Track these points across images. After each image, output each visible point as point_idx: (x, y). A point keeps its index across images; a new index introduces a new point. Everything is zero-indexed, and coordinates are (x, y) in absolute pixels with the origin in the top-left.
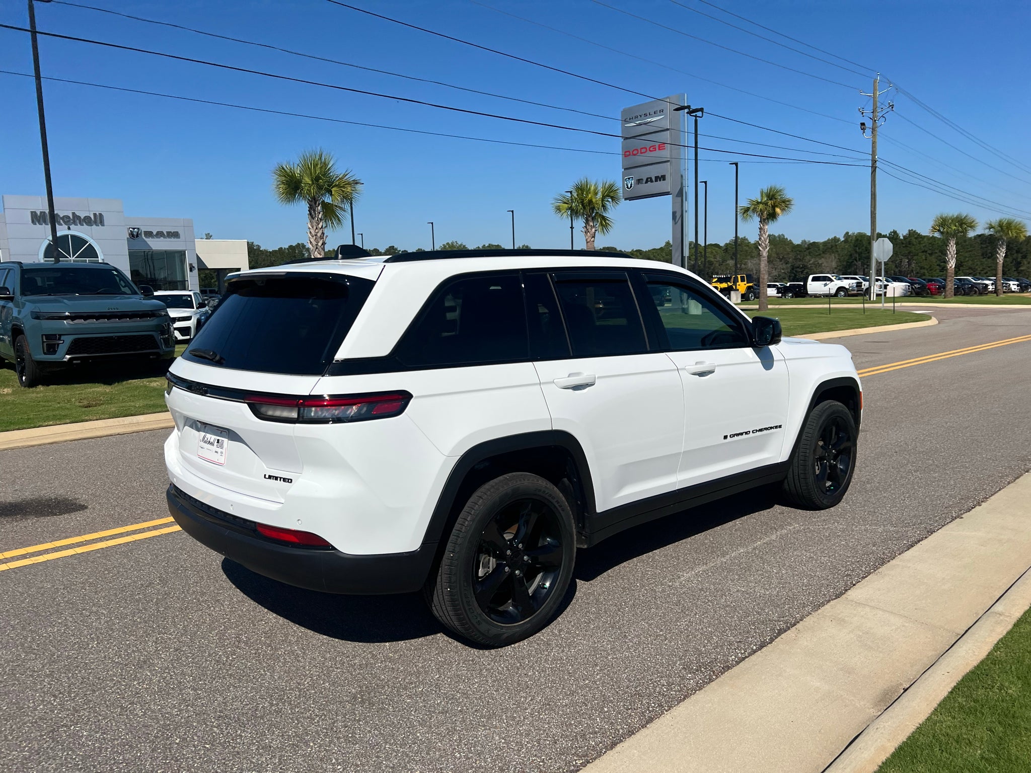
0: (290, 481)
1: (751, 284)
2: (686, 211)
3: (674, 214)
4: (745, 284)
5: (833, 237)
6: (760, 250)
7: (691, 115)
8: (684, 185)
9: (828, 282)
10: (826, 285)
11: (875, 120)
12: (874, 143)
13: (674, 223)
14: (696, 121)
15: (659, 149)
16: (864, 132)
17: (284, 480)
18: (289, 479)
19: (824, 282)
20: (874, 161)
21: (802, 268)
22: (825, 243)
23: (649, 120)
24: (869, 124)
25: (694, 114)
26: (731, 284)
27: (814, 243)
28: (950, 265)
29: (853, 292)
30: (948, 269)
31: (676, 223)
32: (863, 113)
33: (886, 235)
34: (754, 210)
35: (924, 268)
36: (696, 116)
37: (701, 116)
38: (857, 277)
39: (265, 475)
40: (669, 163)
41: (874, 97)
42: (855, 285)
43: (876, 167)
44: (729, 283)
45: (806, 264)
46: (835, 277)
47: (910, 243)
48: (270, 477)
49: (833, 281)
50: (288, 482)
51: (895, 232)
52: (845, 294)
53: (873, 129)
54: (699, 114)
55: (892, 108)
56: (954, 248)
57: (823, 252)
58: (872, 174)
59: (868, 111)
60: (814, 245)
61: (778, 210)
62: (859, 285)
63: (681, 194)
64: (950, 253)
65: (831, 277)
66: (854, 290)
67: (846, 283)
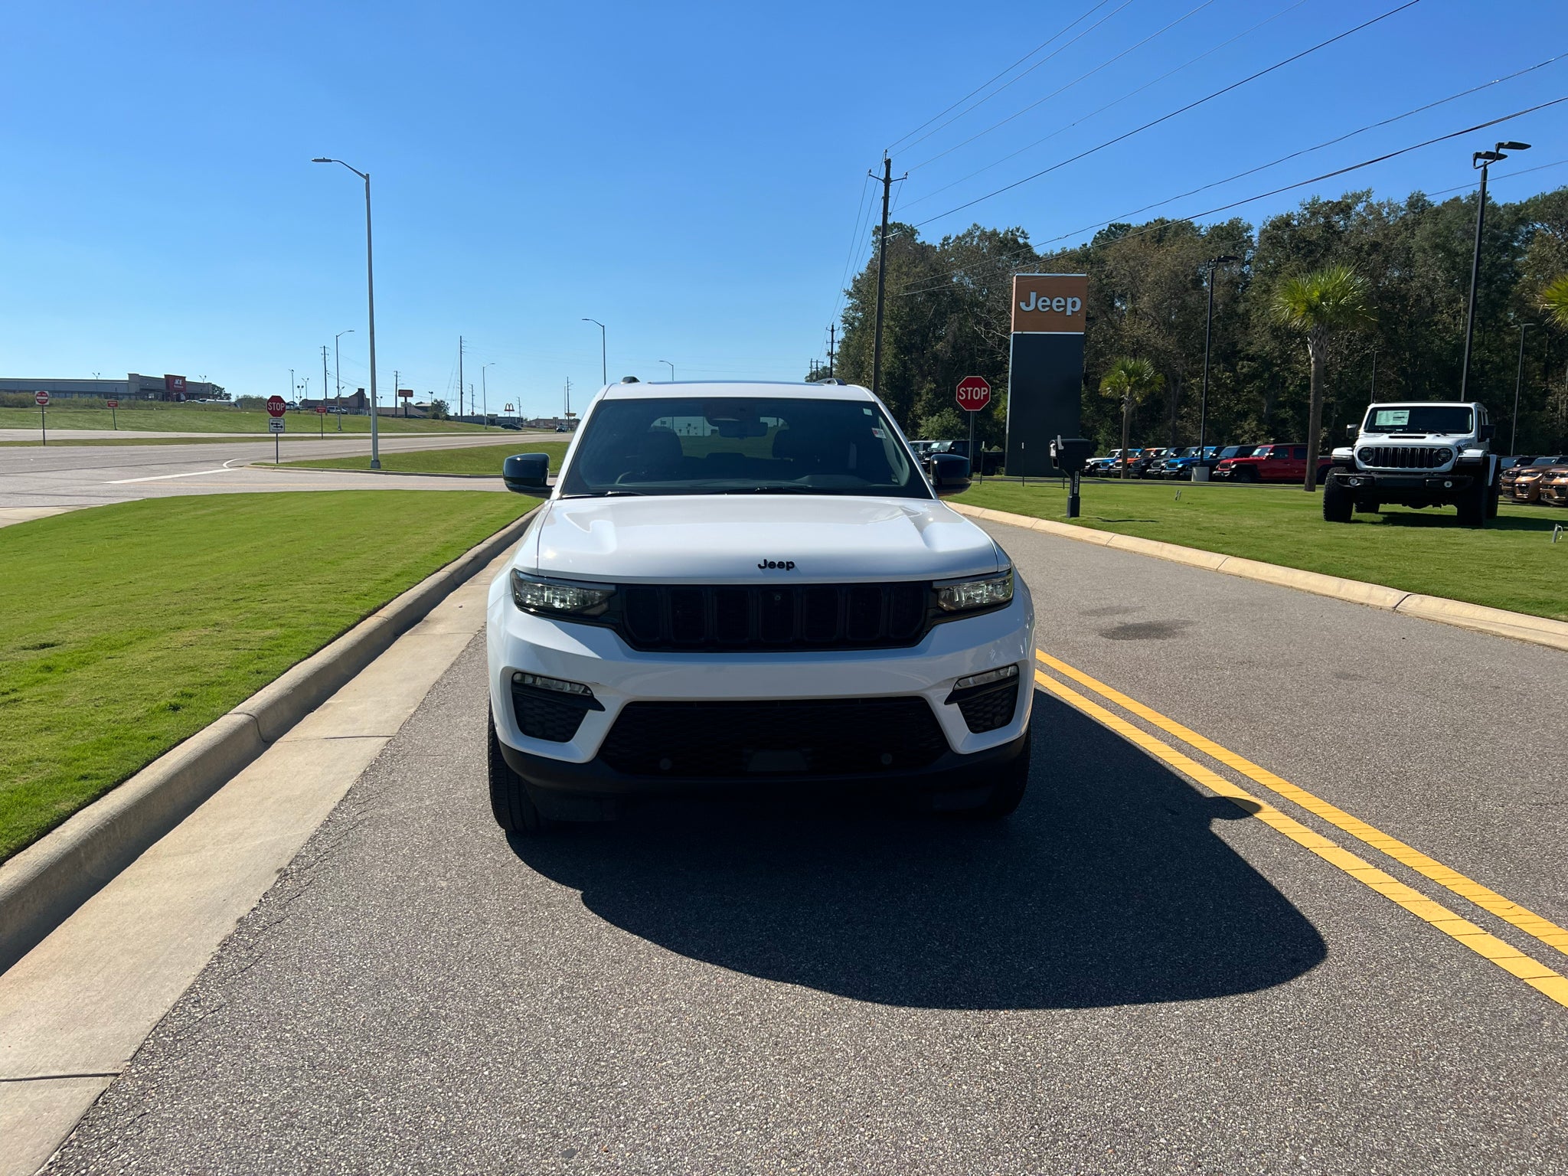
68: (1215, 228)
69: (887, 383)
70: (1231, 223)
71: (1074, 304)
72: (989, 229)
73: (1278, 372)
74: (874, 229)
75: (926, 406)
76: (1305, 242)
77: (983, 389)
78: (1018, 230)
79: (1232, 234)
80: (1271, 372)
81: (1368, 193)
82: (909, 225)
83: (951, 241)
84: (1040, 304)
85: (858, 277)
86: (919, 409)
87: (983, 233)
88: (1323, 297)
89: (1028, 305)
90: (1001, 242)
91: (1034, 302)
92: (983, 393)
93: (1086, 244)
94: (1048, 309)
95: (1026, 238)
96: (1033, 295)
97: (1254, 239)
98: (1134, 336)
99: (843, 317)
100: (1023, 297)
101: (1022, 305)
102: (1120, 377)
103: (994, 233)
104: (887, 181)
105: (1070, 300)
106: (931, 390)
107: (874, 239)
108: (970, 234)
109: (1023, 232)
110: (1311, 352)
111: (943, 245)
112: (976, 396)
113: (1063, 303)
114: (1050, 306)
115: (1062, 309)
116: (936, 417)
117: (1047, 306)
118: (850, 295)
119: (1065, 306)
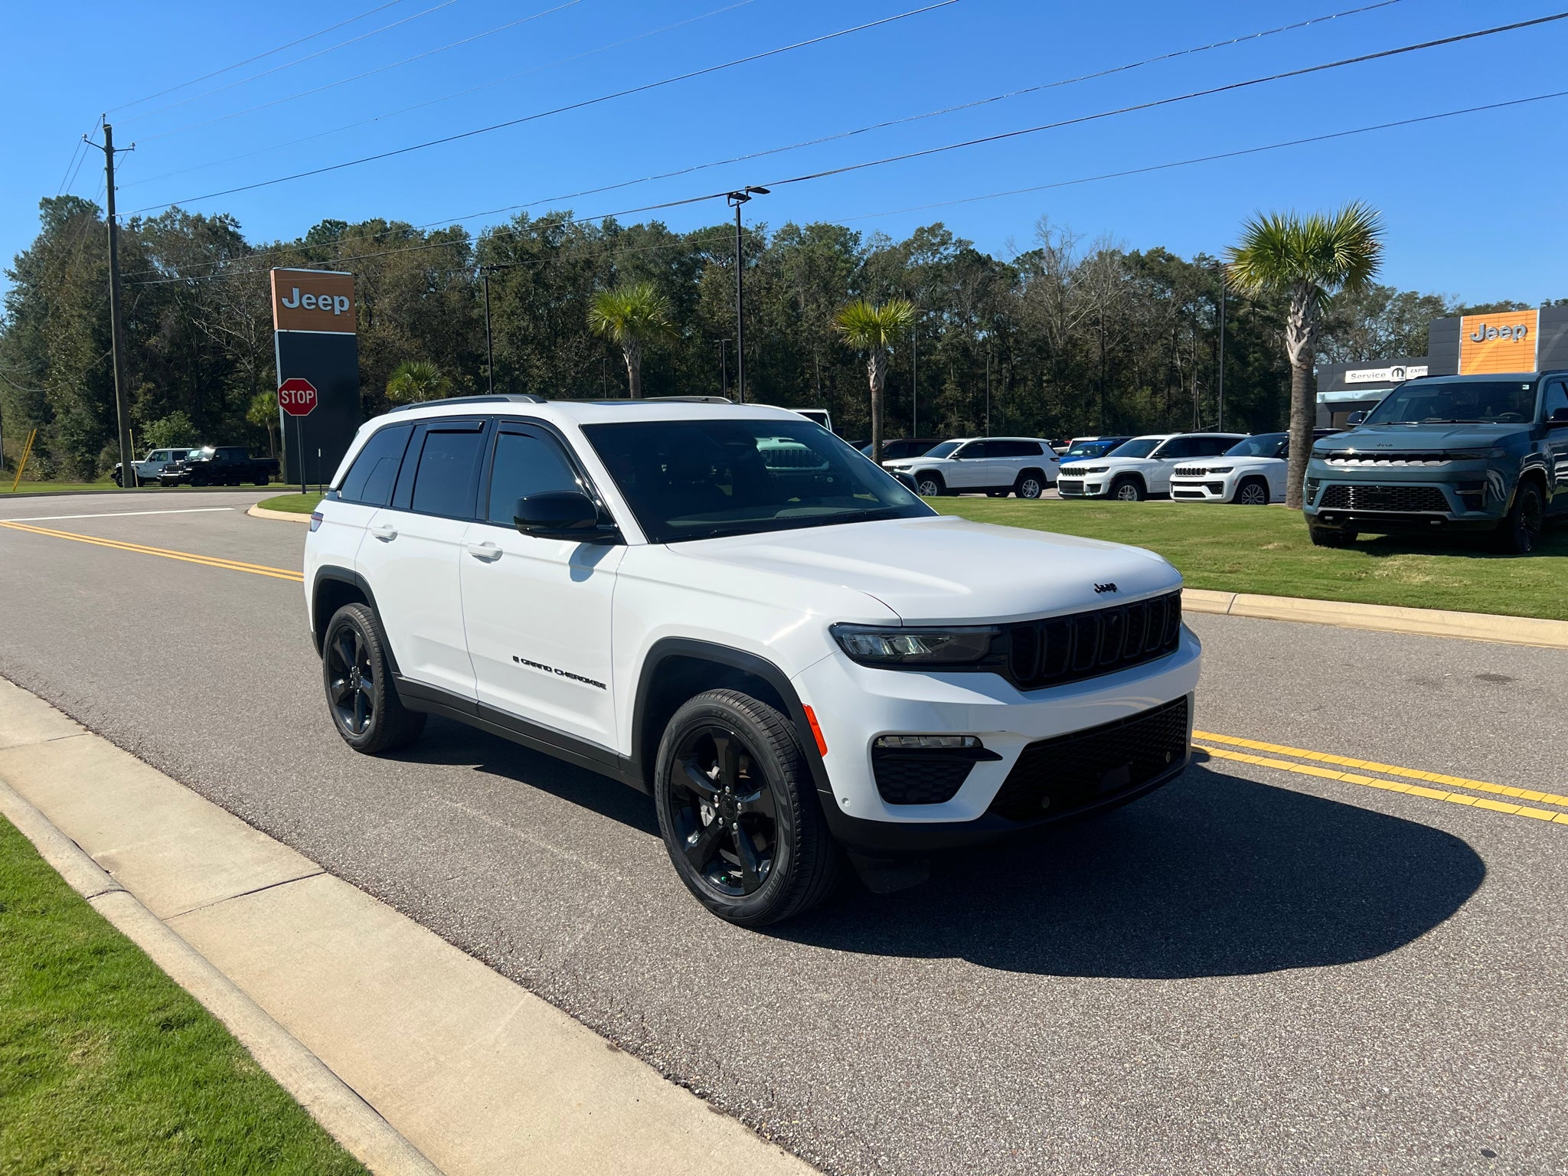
68: (438, 233)
69: (89, 381)
70: (452, 230)
71: (342, 303)
72: (192, 214)
73: (518, 376)
74: (41, 201)
75: (146, 409)
76: (528, 253)
77: (308, 392)
78: (227, 217)
79: (453, 241)
80: (512, 375)
81: (570, 214)
82: (87, 200)
83: (141, 223)
84: (305, 301)
85: (22, 256)
86: (137, 412)
87: (186, 217)
88: (634, 312)
89: (291, 302)
90: (209, 229)
91: (297, 300)
92: (308, 397)
93: (301, 239)
94: (313, 307)
95: (237, 227)
96: (296, 292)
97: (472, 247)
98: (379, 338)
99: (7, 302)
100: (284, 292)
101: (285, 301)
102: (406, 380)
103: (199, 219)
104: (109, 150)
105: (337, 299)
106: (149, 390)
107: (42, 212)
108: (168, 216)
109: (233, 220)
110: (627, 361)
111: (133, 227)
112: (302, 400)
113: (330, 302)
114: (316, 304)
115: (329, 308)
116: (162, 422)
117: (313, 304)
118: (13, 276)
119: (333, 305)
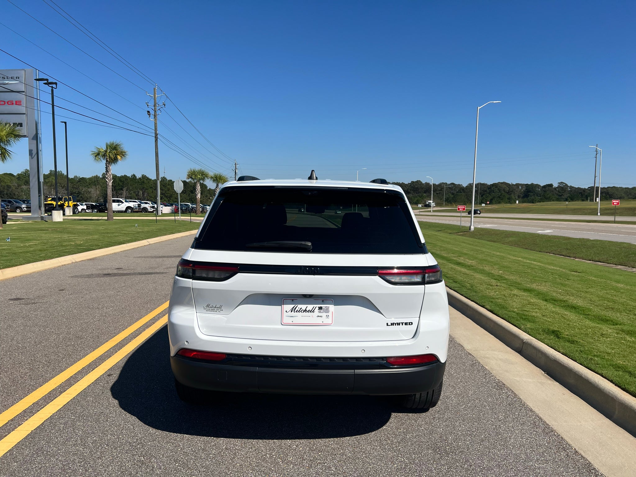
0: (411, 324)
1: (75, 203)
2: (40, 151)
3: (31, 152)
4: (72, 203)
5: (95, 175)
6: (107, 181)
7: (48, 86)
8: (38, 133)
9: (120, 204)
10: (119, 205)
11: (156, 111)
12: (155, 124)
13: (31, 158)
14: (52, 91)
15: (16, 104)
16: (150, 117)
17: (406, 324)
18: (409, 323)
19: (118, 203)
20: (156, 135)
21: (78, 193)
22: (90, 179)
23: (7, 82)
24: (152, 112)
25: (51, 85)
26: (63, 203)
27: (83, 178)
28: (198, 197)
29: (136, 210)
30: (197, 199)
31: (32, 158)
32: (148, 105)
33: (129, 176)
34: (104, 156)
35: (152, 197)
36: (52, 87)
37: (55, 88)
38: (136, 201)
39: (387, 324)
40: (25, 115)
41: (155, 98)
42: (137, 206)
43: (157, 138)
44: (61, 201)
45: (80, 191)
46: (124, 200)
47: (143, 182)
48: (392, 324)
49: (123, 203)
50: (409, 324)
51: (134, 175)
52: (131, 211)
53: (154, 116)
54: (54, 86)
55: (165, 106)
56: (200, 188)
57: (89, 184)
58: (155, 142)
59: (151, 104)
60: (83, 179)
61: (119, 157)
62: (139, 206)
63: (36, 138)
64: (198, 190)
65: (122, 201)
66: (137, 209)
67: (132, 204)
